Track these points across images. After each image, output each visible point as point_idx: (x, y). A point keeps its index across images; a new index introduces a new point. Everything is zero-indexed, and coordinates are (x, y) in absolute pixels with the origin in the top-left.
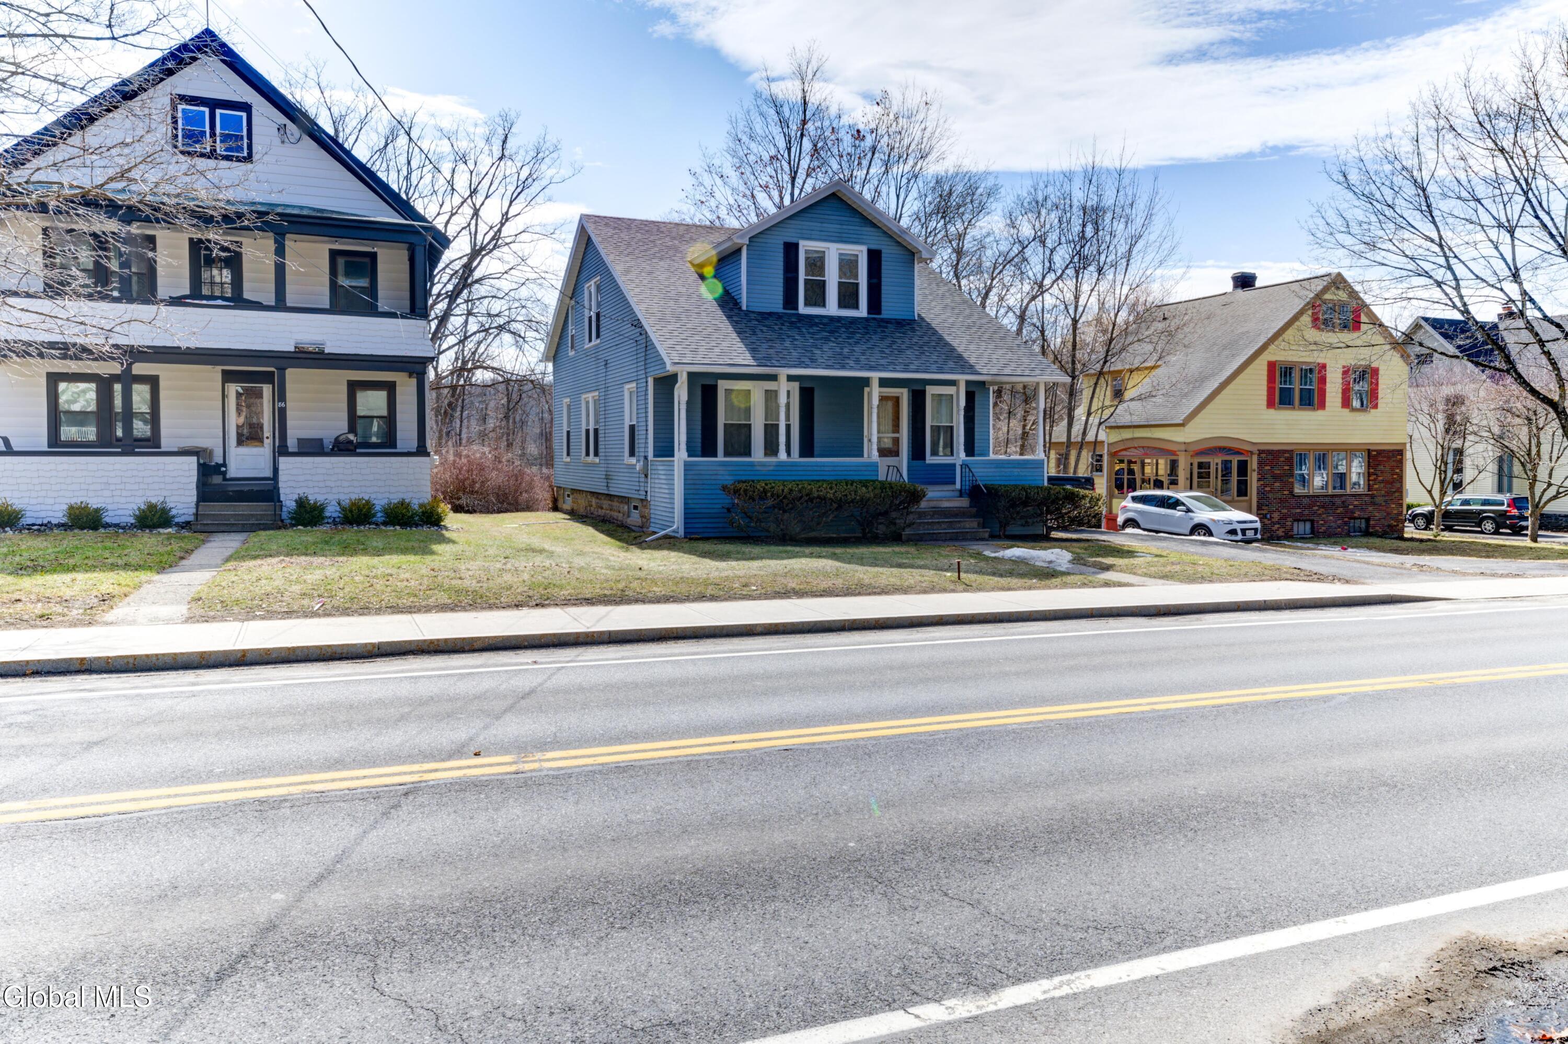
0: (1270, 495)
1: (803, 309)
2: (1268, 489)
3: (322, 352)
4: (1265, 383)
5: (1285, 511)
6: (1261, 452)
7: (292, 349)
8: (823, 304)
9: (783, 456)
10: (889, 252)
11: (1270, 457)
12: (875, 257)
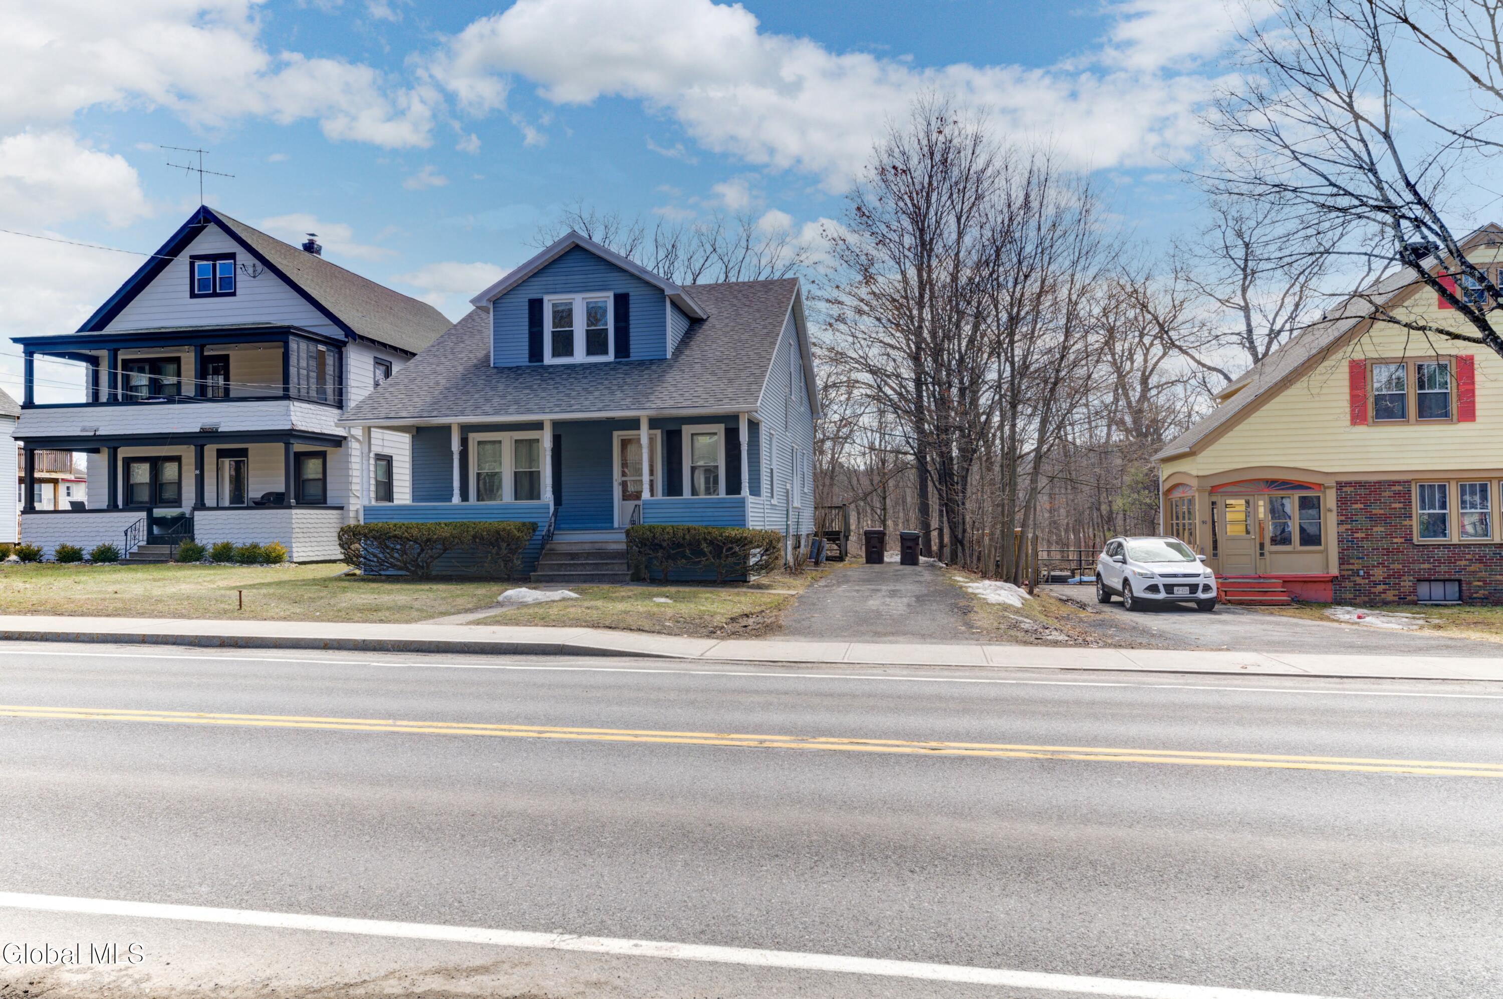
0: (1366, 544)
1: (548, 359)
2: (1359, 535)
3: (217, 432)
4: (1347, 390)
5: (1396, 566)
6: (1340, 486)
7: (198, 430)
8: (570, 352)
9: (456, 499)
10: (636, 294)
11: (1362, 491)
12: (622, 301)
